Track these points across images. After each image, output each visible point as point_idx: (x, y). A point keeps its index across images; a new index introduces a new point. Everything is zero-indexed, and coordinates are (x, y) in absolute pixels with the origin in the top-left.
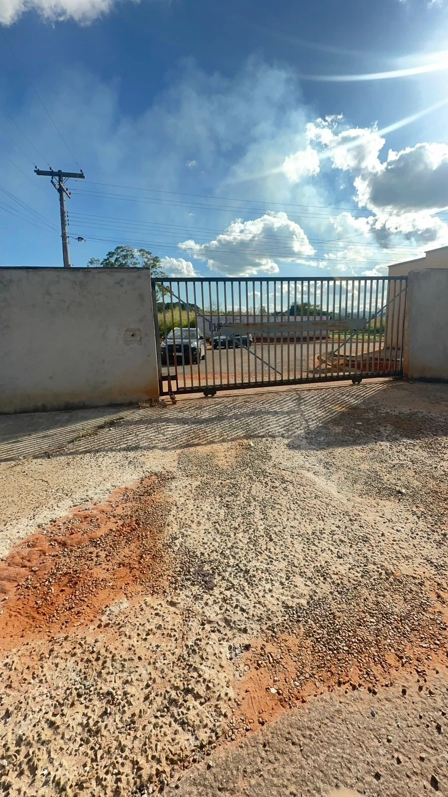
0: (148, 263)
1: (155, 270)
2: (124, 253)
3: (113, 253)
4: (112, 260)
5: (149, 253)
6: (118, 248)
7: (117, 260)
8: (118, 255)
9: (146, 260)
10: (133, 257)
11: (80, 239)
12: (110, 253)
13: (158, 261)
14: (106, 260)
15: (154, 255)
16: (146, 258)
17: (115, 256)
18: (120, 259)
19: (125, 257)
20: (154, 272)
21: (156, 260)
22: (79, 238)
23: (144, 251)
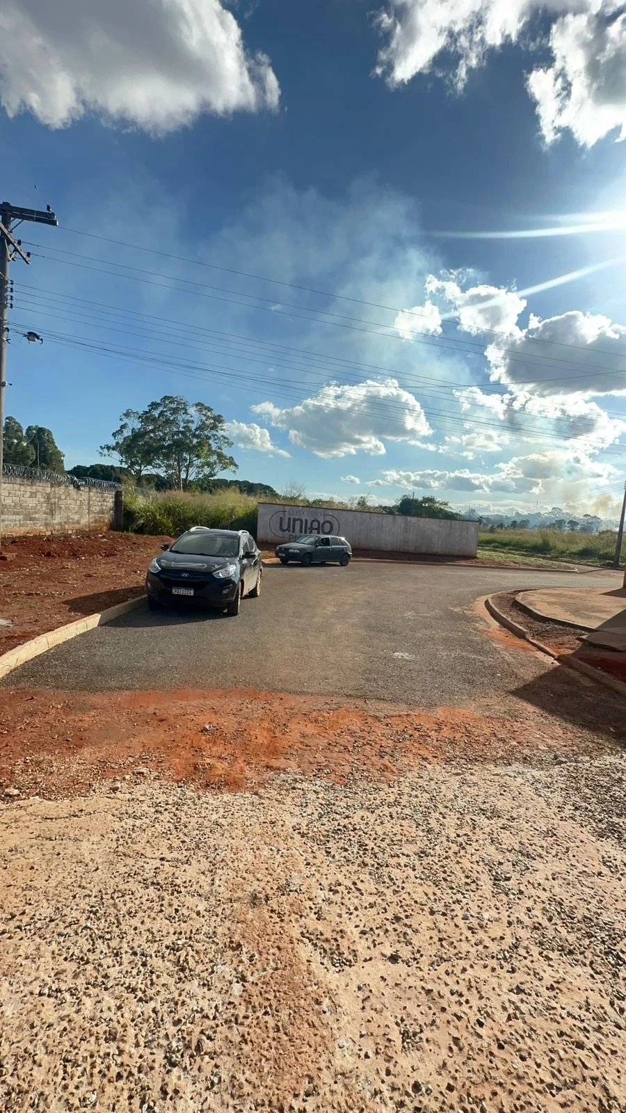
0: (207, 422)
1: (214, 433)
2: (174, 406)
3: (158, 405)
4: (156, 413)
5: (209, 409)
6: (166, 398)
7: (161, 414)
8: (165, 407)
9: (204, 418)
10: (186, 413)
11: (32, 336)
12: (153, 404)
13: (220, 422)
14: (146, 412)
15: (216, 413)
16: (205, 415)
17: (161, 409)
18: (168, 413)
19: (175, 411)
20: (214, 435)
21: (218, 419)
22: (30, 333)
23: (202, 405)
